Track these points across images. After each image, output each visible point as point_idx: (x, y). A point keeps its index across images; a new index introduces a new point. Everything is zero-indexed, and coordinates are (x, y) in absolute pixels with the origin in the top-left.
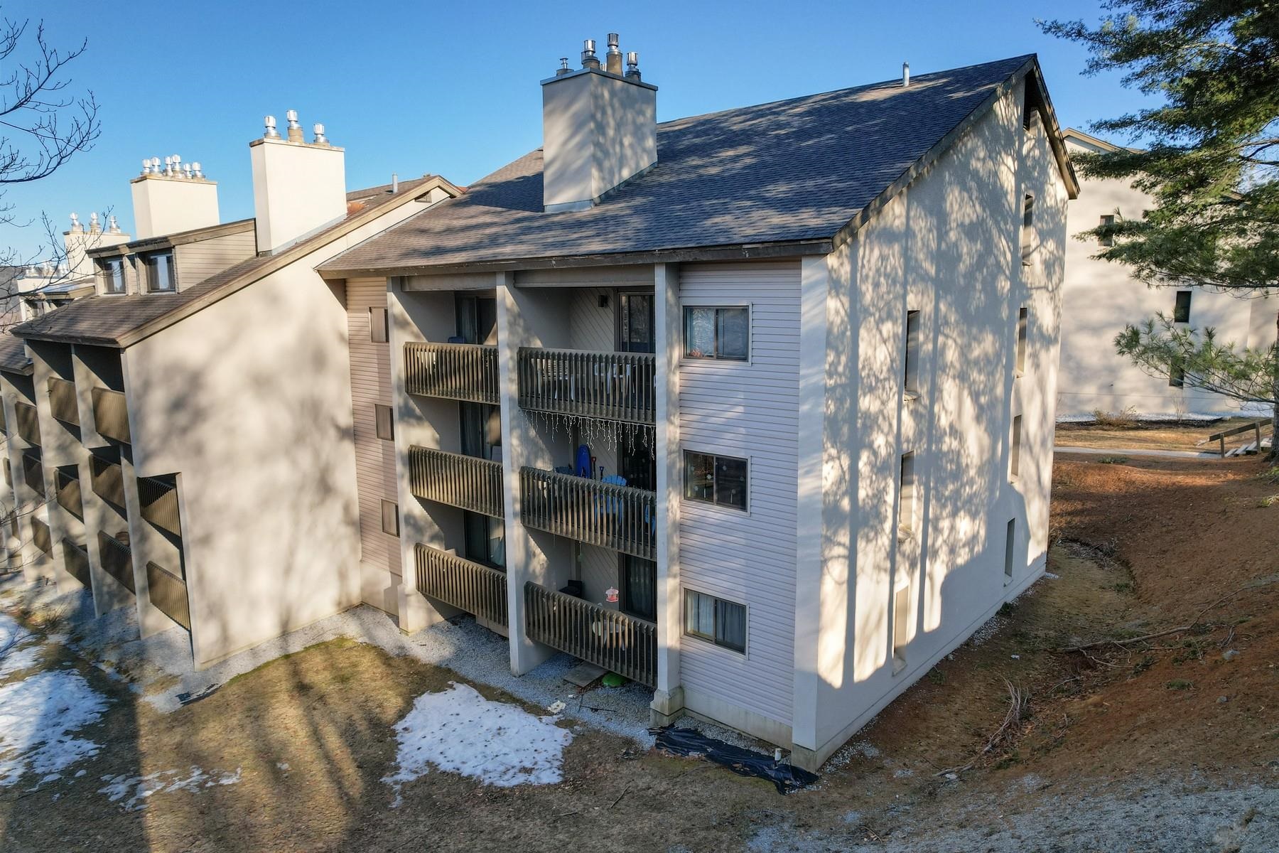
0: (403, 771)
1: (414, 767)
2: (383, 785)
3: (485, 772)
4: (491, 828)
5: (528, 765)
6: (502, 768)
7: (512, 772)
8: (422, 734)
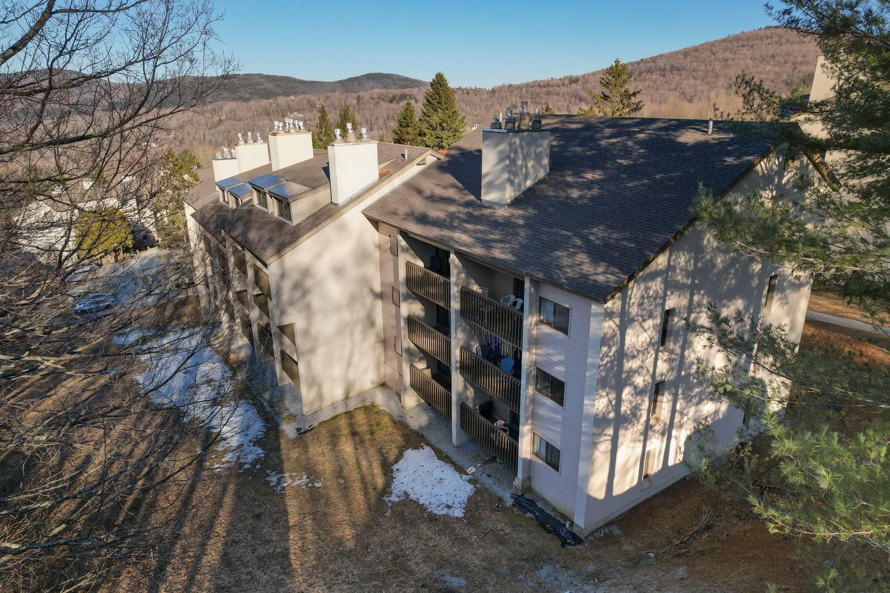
0: (393, 495)
1: (398, 493)
2: (384, 502)
3: (430, 503)
4: (426, 538)
5: (450, 504)
6: (438, 503)
7: (441, 507)
8: (404, 475)
